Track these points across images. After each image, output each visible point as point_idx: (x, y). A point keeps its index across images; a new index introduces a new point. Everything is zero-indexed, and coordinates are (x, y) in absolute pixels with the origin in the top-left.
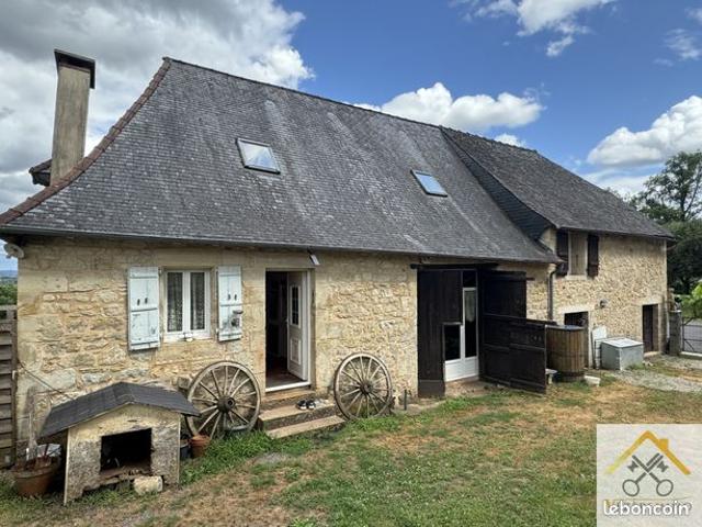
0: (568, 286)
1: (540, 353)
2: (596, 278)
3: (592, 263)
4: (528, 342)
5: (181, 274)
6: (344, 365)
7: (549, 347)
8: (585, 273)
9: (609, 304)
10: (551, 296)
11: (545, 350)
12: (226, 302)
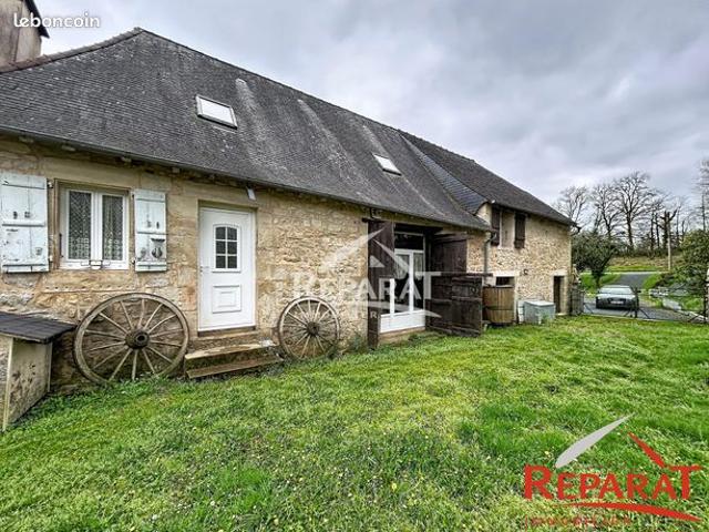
0: (499, 254)
1: (477, 303)
2: (522, 251)
3: (520, 237)
4: (467, 294)
5: (90, 195)
6: (290, 307)
7: (484, 298)
8: (513, 245)
9: (530, 272)
10: (486, 261)
11: (481, 300)
12: (144, 229)
